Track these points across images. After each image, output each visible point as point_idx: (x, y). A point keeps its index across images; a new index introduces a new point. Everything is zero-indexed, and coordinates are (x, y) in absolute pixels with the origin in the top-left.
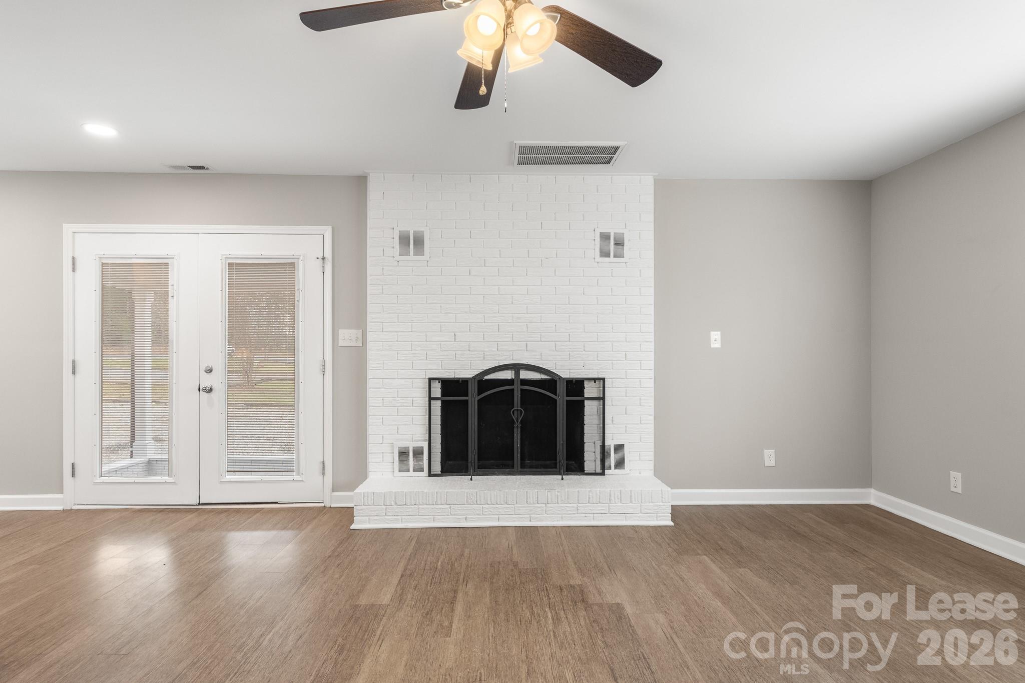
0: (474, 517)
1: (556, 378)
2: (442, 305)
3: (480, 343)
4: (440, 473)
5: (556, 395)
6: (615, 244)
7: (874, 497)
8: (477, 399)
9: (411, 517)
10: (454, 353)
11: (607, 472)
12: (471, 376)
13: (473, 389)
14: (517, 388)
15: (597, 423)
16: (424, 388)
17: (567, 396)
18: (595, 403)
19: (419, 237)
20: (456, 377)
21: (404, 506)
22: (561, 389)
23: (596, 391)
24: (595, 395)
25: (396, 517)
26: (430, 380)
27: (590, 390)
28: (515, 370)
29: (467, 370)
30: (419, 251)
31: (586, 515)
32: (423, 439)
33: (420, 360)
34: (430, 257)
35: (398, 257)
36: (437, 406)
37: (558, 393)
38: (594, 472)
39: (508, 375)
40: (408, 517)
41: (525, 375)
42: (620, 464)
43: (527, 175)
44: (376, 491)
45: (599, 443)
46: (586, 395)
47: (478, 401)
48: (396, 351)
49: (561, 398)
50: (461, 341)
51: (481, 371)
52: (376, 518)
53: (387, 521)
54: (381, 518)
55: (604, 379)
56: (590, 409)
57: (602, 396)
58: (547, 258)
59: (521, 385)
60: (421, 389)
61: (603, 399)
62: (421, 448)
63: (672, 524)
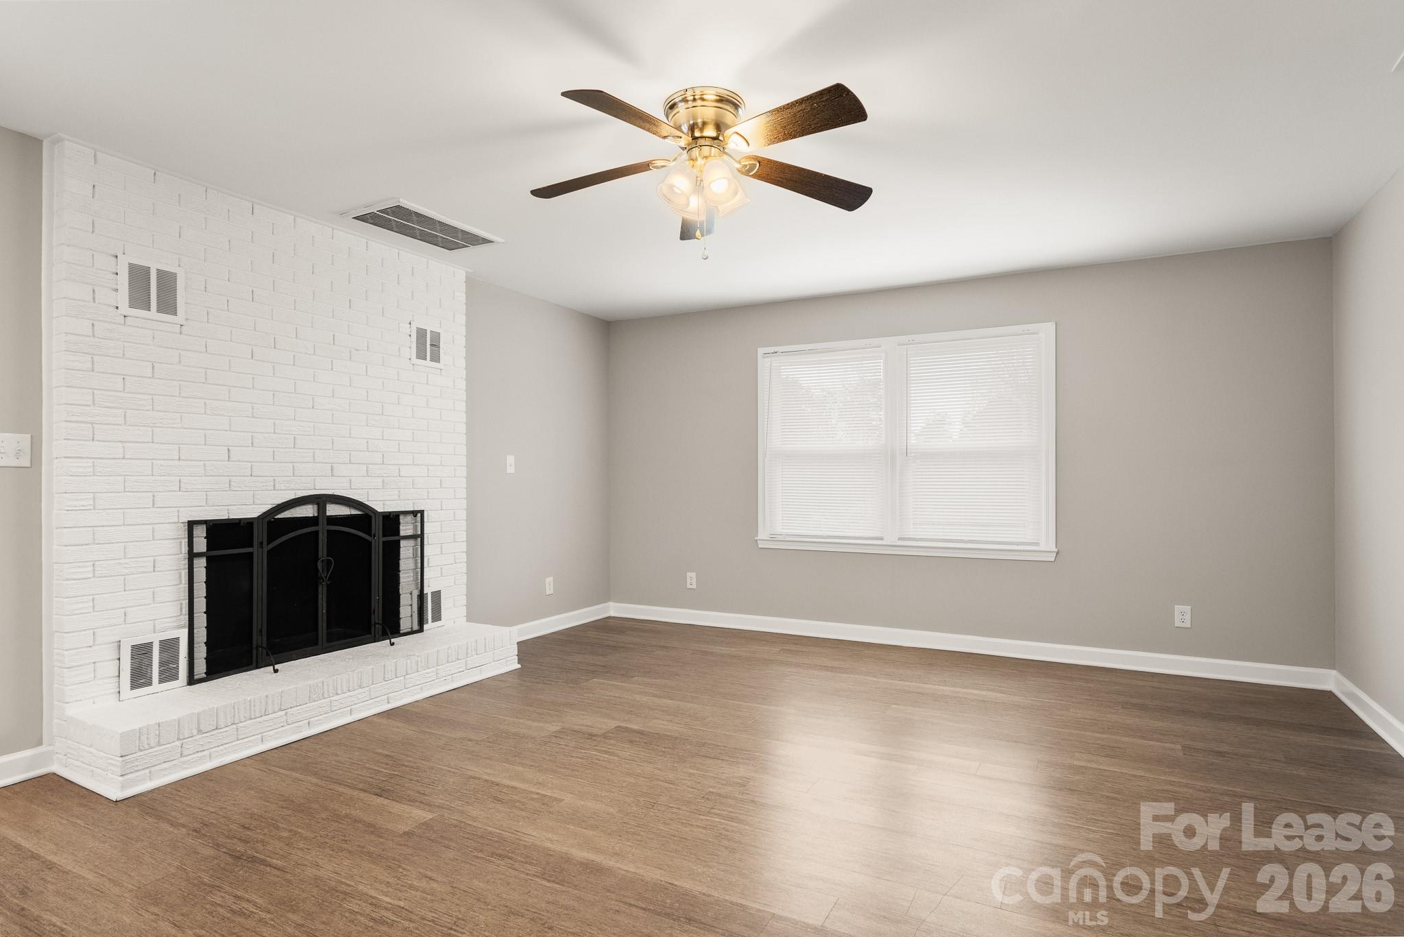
0: (320, 717)
1: (370, 513)
2: (208, 402)
3: (268, 464)
4: (205, 676)
5: (371, 536)
6: (431, 345)
7: (615, 609)
8: (266, 548)
9: (224, 746)
10: (227, 479)
11: (426, 627)
12: (255, 515)
13: (259, 534)
14: (323, 529)
15: (414, 568)
16: (176, 539)
17: (384, 535)
18: (411, 543)
19: (167, 282)
20: (231, 517)
21: (214, 732)
22: (377, 526)
23: (412, 527)
24: (410, 532)
25: (200, 754)
26: (191, 525)
27: (406, 528)
28: (318, 504)
29: (249, 507)
30: (168, 305)
31: (446, 678)
32: (175, 624)
33: (170, 491)
34: (187, 319)
35: (125, 308)
36: (201, 565)
37: (373, 532)
38: (410, 630)
39: (308, 511)
40: (221, 747)
41: (333, 510)
42: (437, 617)
43: (333, 229)
44: (161, 721)
45: (416, 593)
46: (402, 533)
47: (269, 552)
48: (121, 475)
49: (378, 540)
50: (239, 461)
51: (270, 507)
52: (165, 765)
53: (185, 766)
54: (174, 762)
55: (422, 512)
56: (407, 550)
57: (420, 533)
58: (357, 350)
59: (328, 525)
60: (171, 541)
61: (422, 536)
62: (176, 641)
63: (519, 666)
